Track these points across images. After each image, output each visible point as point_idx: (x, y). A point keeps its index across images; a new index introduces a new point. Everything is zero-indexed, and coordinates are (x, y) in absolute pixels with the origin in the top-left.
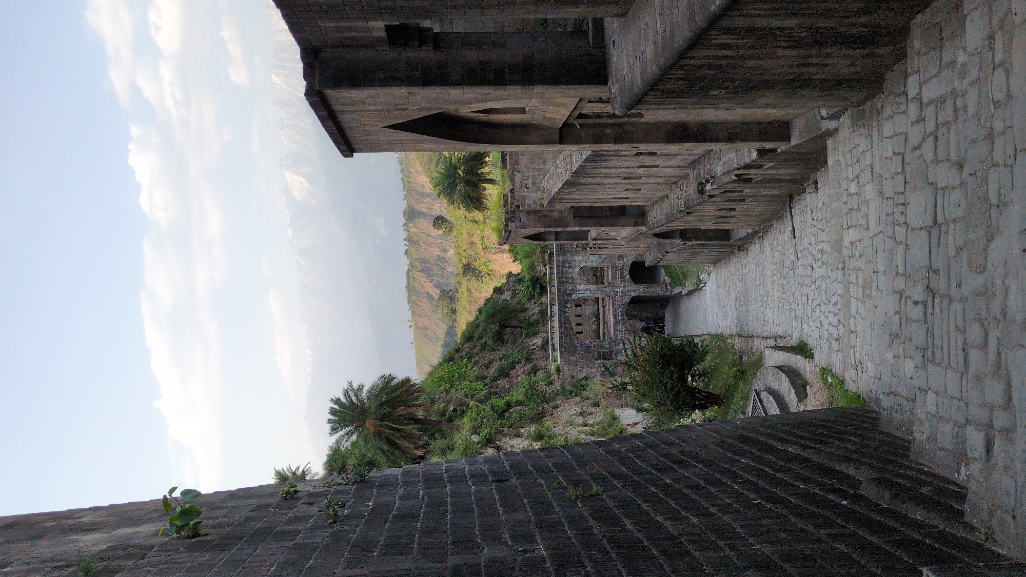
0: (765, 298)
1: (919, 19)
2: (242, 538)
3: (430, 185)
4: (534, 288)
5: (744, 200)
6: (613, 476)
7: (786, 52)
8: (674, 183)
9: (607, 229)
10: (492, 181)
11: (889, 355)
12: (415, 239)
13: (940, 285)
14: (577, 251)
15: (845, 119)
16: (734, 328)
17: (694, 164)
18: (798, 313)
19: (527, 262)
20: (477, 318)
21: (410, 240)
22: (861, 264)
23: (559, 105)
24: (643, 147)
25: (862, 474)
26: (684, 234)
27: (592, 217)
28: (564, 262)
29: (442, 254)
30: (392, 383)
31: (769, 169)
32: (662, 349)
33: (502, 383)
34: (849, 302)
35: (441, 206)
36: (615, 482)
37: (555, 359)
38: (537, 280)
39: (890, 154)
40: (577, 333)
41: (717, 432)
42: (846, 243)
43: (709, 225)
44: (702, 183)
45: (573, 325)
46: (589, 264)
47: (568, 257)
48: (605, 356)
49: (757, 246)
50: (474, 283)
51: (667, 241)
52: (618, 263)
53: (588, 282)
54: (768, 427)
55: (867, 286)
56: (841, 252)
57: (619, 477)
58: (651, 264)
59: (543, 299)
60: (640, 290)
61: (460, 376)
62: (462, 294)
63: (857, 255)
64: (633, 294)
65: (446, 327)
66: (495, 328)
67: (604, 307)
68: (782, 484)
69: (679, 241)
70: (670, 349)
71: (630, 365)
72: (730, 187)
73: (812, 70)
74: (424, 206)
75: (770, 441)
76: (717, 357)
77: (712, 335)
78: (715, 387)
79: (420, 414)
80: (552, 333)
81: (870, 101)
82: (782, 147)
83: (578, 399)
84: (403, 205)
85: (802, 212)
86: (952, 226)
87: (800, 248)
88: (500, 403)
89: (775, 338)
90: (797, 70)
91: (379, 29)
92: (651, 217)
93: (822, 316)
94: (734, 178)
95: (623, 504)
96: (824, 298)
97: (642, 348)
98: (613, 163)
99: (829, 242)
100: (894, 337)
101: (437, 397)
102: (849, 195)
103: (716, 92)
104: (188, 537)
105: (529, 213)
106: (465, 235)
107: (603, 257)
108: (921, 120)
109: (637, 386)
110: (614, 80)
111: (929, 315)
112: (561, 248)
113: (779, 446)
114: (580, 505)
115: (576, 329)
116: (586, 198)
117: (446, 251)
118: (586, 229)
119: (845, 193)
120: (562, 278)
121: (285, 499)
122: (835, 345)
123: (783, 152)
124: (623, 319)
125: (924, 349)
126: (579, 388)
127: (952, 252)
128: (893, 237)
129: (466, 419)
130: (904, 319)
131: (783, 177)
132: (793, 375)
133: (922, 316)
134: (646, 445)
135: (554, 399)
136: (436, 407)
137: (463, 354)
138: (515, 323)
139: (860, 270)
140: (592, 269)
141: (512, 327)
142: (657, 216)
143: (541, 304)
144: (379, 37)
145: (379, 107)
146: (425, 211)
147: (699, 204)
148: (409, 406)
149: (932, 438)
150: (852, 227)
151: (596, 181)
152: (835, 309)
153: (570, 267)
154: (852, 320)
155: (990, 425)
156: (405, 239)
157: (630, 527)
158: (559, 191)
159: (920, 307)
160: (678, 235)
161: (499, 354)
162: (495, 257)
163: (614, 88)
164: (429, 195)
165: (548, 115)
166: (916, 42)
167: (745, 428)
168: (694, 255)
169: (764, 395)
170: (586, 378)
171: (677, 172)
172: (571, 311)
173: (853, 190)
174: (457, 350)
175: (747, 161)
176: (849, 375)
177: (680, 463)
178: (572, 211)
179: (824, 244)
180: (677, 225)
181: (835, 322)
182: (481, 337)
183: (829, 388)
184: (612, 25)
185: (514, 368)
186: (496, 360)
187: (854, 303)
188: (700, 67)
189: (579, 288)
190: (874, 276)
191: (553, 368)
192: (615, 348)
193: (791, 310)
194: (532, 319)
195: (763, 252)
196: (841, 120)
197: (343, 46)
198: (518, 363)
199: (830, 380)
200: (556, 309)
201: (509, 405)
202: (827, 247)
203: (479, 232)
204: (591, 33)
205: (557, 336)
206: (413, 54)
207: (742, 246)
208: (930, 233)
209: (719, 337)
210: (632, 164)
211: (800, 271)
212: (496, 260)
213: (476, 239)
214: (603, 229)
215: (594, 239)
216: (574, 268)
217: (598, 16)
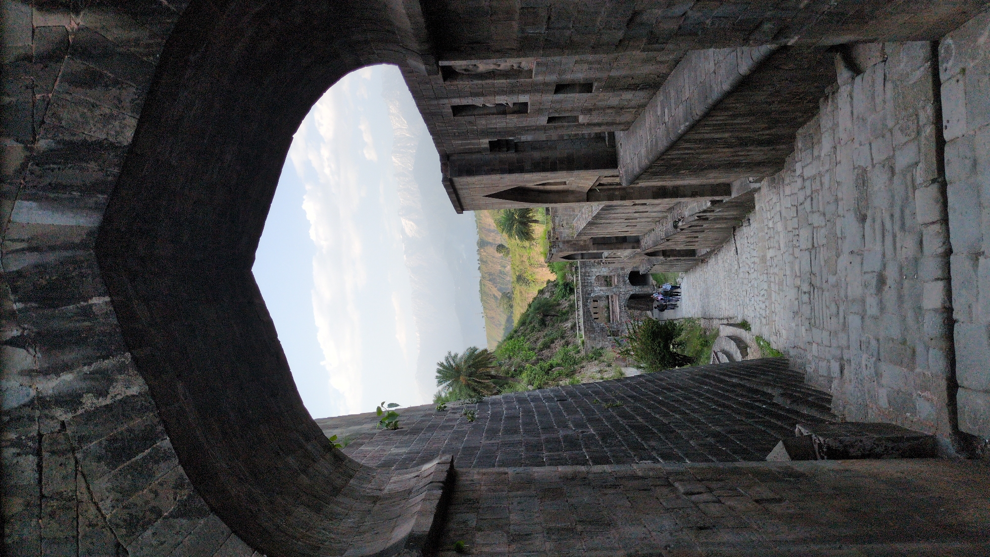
0: (720, 294)
1: (800, 131)
2: (422, 429)
3: (494, 224)
4: (566, 290)
5: (704, 231)
6: (629, 396)
7: (724, 150)
8: (658, 221)
9: (615, 251)
10: (536, 221)
11: (793, 325)
12: (485, 260)
13: (817, 282)
14: (594, 265)
15: (765, 183)
16: (700, 313)
17: (671, 209)
18: (741, 302)
19: (560, 273)
20: (528, 310)
21: (481, 260)
22: (776, 270)
23: (587, 179)
24: (637, 202)
25: (775, 392)
26: (665, 253)
27: (604, 244)
28: (585, 273)
29: (502, 269)
30: (476, 353)
31: (718, 212)
32: (652, 328)
33: (546, 352)
34: (771, 294)
35: (502, 238)
36: (629, 399)
37: (581, 336)
38: (567, 284)
39: (789, 206)
40: (595, 319)
41: (690, 373)
42: (768, 258)
43: (681, 247)
44: (676, 222)
45: (592, 313)
46: (602, 274)
47: (588, 269)
48: (615, 334)
49: (714, 260)
50: (524, 287)
51: (653, 258)
52: (621, 272)
53: (601, 285)
54: (720, 370)
55: (781, 284)
56: (766, 263)
57: (632, 397)
58: (643, 273)
59: (572, 297)
60: (637, 290)
61: (519, 348)
62: (517, 295)
63: (775, 266)
64: (631, 293)
65: (506, 317)
66: (540, 317)
67: (612, 302)
68: (728, 398)
69: (662, 258)
70: (657, 327)
71: (632, 339)
72: (694, 223)
73: (741, 158)
74: (491, 238)
75: (722, 377)
76: (689, 333)
77: (685, 319)
78: (688, 352)
79: (493, 373)
80: (578, 319)
81: (778, 173)
82: (726, 199)
83: (597, 362)
84: (477, 238)
85: (741, 238)
86: (822, 249)
87: (741, 261)
88: (546, 365)
89: (727, 319)
90: (731, 159)
91: (485, 143)
92: (643, 243)
93: (755, 303)
94: (696, 218)
95: (635, 409)
96: (756, 293)
97: (639, 327)
98: (618, 211)
99: (758, 257)
100: (795, 313)
101: (503, 362)
102: (769, 228)
103: (683, 172)
104: (392, 429)
105: (564, 242)
106: (518, 256)
107: (611, 269)
108: (803, 188)
109: (637, 351)
110: (622, 166)
111: (812, 299)
112: (584, 265)
113: (727, 379)
114: (610, 410)
115: (594, 316)
116: (601, 232)
117: (505, 267)
118: (602, 251)
119: (766, 227)
120: (585, 283)
121: (439, 411)
122: (764, 321)
123: (726, 202)
124: (625, 309)
125: (810, 319)
126: (597, 355)
127: (822, 263)
128: (793, 254)
129: (524, 375)
130: (800, 303)
131: (729, 217)
132: (738, 341)
133: (807, 300)
134: (647, 380)
135: (581, 362)
136: (503, 368)
137: (520, 334)
138: (553, 313)
139: (776, 274)
140: (604, 277)
141: (551, 316)
142: (647, 242)
143: (570, 300)
144: (485, 148)
145: (483, 186)
146: (491, 241)
147: (674, 234)
148: (488, 367)
149: (816, 371)
150: (771, 248)
151: (608, 221)
152: (763, 299)
153: (589, 276)
154: (773, 305)
155: (842, 359)
156: (478, 260)
157: (641, 420)
158: (584, 228)
159: (807, 295)
160: (661, 254)
161: (542, 334)
162: (537, 270)
163: (621, 170)
164: (493, 231)
165: (580, 185)
166: (799, 144)
167: (706, 370)
168: (672, 266)
169: (720, 354)
170: (602, 348)
171: (660, 215)
172: (591, 305)
173: (771, 225)
174: (516, 332)
175: (704, 208)
176: (773, 339)
177: (669, 390)
178: (592, 240)
179: (755, 258)
180: (661, 247)
181: (764, 307)
182: (531, 323)
183: (761, 348)
184: (620, 135)
185: (553, 342)
186: (542, 337)
187: (773, 294)
188: (673, 159)
189: (596, 289)
190: (784, 278)
191: (580, 342)
192: (621, 329)
193: (737, 300)
194: (564, 311)
195: (717, 263)
196: (762, 182)
197: (464, 153)
198: (556, 339)
199: (762, 344)
200: (581, 303)
201: (552, 366)
202: (757, 260)
203: (526, 254)
204: (607, 139)
205: (582, 321)
206: (503, 155)
207: (703, 260)
208: (811, 252)
209: (690, 320)
210: (630, 211)
211: (741, 275)
212: (538, 272)
213: (525, 259)
214: (612, 251)
215: (606, 258)
216: (591, 276)
217: (612, 131)
